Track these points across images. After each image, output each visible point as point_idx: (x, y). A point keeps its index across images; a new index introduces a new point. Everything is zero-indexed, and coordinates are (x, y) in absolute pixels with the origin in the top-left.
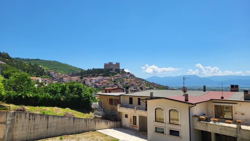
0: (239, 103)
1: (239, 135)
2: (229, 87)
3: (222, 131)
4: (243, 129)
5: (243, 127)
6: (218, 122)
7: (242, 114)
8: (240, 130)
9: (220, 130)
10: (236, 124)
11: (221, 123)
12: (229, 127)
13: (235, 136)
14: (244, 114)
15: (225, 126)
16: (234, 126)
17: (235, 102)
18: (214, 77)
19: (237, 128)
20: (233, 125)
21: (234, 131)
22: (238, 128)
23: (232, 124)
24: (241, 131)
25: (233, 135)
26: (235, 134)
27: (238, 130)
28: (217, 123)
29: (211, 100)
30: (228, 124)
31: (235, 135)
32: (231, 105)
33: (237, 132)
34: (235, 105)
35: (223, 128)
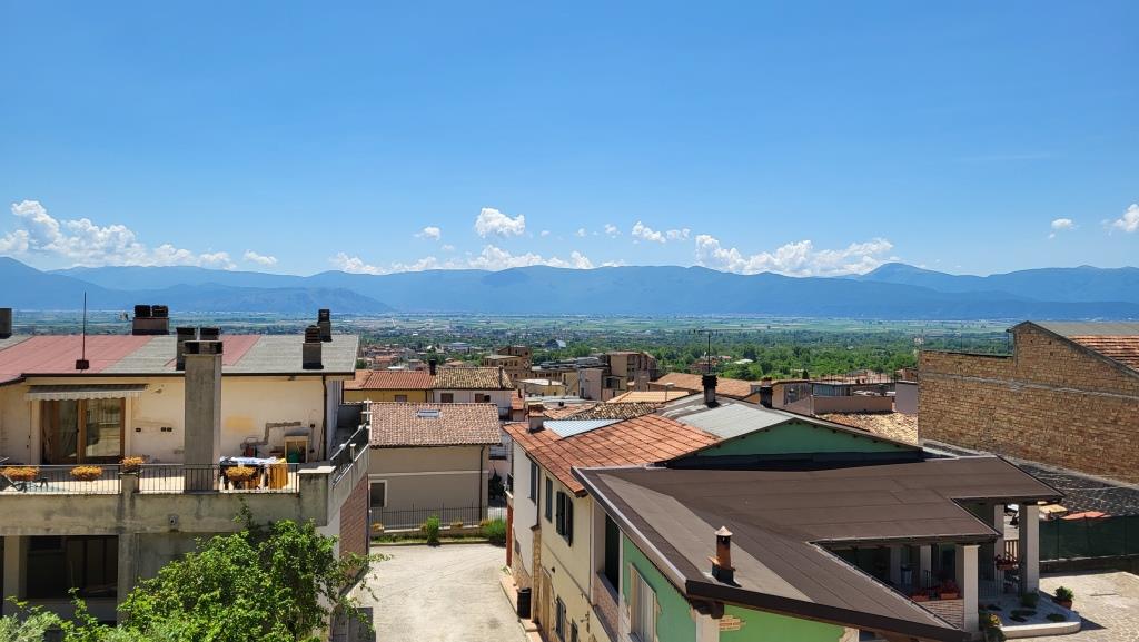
0: (155, 383)
1: (127, 522)
2: (126, 316)
3: (55, 518)
4: (146, 492)
5: (148, 485)
6: (43, 481)
7: (163, 429)
8: (132, 499)
9: (42, 519)
10: (119, 478)
11: (55, 484)
12: (86, 495)
13: (111, 530)
14: (170, 430)
15: (68, 496)
16: (111, 486)
17: (137, 382)
18: (109, 270)
19: (121, 495)
20: (105, 481)
21: (109, 509)
22: (128, 494)
23: (100, 482)
24: (138, 502)
25: (101, 526)
26: (114, 520)
27: (127, 503)
28: (35, 489)
29: (23, 380)
30: (83, 483)
31: (109, 526)
32: (118, 394)
33: (120, 513)
34: (136, 393)
35: (58, 504)
